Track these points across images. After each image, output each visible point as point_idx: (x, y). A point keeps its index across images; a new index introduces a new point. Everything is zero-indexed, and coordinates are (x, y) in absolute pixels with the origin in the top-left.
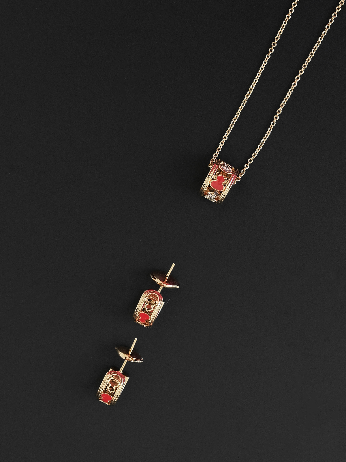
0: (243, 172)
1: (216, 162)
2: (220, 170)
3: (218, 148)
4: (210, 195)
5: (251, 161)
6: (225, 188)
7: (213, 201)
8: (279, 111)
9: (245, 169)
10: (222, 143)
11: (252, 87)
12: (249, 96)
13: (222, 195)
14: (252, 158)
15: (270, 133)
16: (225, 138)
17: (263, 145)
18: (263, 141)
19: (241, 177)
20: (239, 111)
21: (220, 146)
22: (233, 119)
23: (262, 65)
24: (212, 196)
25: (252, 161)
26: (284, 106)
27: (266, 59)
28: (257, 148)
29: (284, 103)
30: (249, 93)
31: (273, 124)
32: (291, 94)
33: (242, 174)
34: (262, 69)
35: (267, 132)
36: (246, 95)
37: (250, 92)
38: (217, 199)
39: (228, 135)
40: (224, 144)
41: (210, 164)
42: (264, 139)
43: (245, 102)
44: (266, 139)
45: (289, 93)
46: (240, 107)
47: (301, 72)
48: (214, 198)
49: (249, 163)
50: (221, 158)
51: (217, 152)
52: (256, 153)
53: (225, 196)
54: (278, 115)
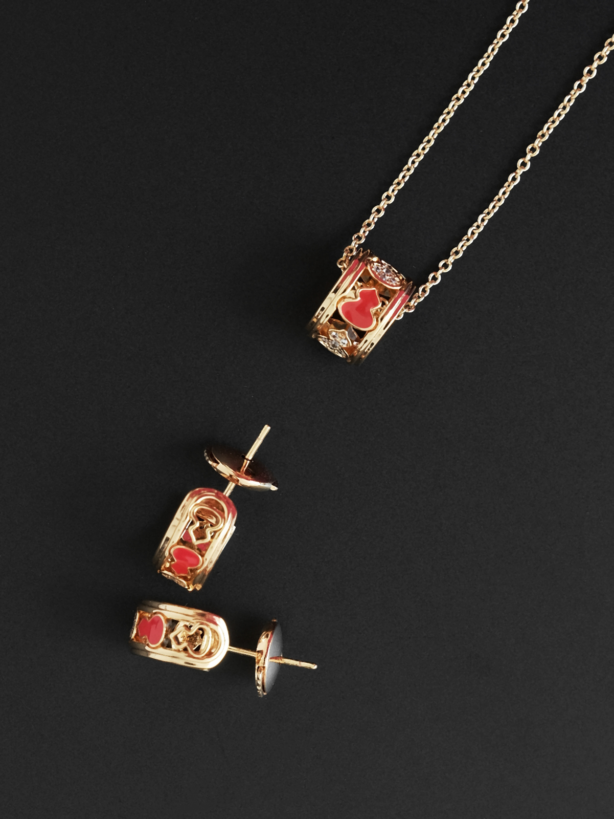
0: (424, 291)
1: (361, 255)
2: (368, 277)
3: (367, 222)
4: (334, 337)
5: (445, 266)
6: (377, 324)
7: (340, 356)
8: (533, 150)
9: (429, 285)
10: (378, 211)
11: (473, 78)
12: (462, 101)
13: (366, 341)
14: (451, 260)
15: (502, 202)
16: (388, 198)
17: (481, 229)
18: (483, 220)
19: (416, 304)
20: (433, 135)
21: (373, 218)
22: (415, 153)
23: (505, 27)
24: (338, 339)
25: (450, 268)
26: (547, 137)
27: (515, 13)
28: (467, 234)
29: (548, 129)
30: (464, 92)
31: (514, 179)
32: (568, 110)
33: (419, 297)
34: (503, 36)
35: (496, 198)
36: (455, 96)
37: (466, 90)
38: (351, 349)
39: (396, 192)
40: (382, 214)
41: (343, 259)
42: (484, 215)
43: (448, 113)
44: (492, 215)
45: (564, 108)
46: (436, 125)
47: (600, 58)
48: (345, 346)
49: (440, 272)
50: (373, 246)
51: (364, 232)
52: (462, 247)
53: (372, 344)
54: (528, 157)
